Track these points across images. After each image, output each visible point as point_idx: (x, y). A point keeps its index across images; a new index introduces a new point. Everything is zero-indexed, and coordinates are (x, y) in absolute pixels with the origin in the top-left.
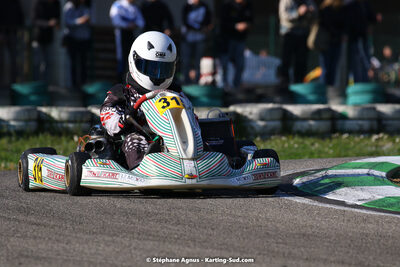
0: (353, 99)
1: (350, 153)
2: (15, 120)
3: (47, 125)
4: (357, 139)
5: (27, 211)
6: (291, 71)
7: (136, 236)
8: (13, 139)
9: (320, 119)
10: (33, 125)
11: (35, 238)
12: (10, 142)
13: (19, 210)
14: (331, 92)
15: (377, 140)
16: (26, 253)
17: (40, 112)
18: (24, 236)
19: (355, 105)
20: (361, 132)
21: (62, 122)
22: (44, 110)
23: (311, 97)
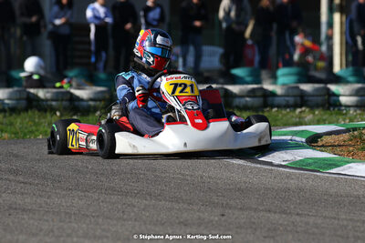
0: (281, 80)
1: (278, 123)
2: (9, 99)
3: (34, 103)
4: (284, 112)
5: (16, 172)
6: (232, 58)
7: (103, 191)
8: (7, 114)
9: (254, 97)
10: (23, 103)
11: (22, 194)
12: (5, 117)
13: (10, 171)
14: (264, 74)
15: (301, 112)
16: (14, 206)
17: (29, 93)
18: (13, 193)
19: (284, 85)
20: (287, 106)
21: (47, 100)
22: (32, 91)
23: (248, 79)
